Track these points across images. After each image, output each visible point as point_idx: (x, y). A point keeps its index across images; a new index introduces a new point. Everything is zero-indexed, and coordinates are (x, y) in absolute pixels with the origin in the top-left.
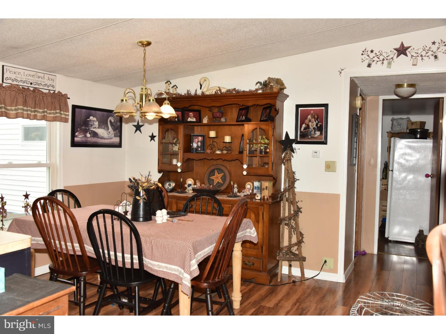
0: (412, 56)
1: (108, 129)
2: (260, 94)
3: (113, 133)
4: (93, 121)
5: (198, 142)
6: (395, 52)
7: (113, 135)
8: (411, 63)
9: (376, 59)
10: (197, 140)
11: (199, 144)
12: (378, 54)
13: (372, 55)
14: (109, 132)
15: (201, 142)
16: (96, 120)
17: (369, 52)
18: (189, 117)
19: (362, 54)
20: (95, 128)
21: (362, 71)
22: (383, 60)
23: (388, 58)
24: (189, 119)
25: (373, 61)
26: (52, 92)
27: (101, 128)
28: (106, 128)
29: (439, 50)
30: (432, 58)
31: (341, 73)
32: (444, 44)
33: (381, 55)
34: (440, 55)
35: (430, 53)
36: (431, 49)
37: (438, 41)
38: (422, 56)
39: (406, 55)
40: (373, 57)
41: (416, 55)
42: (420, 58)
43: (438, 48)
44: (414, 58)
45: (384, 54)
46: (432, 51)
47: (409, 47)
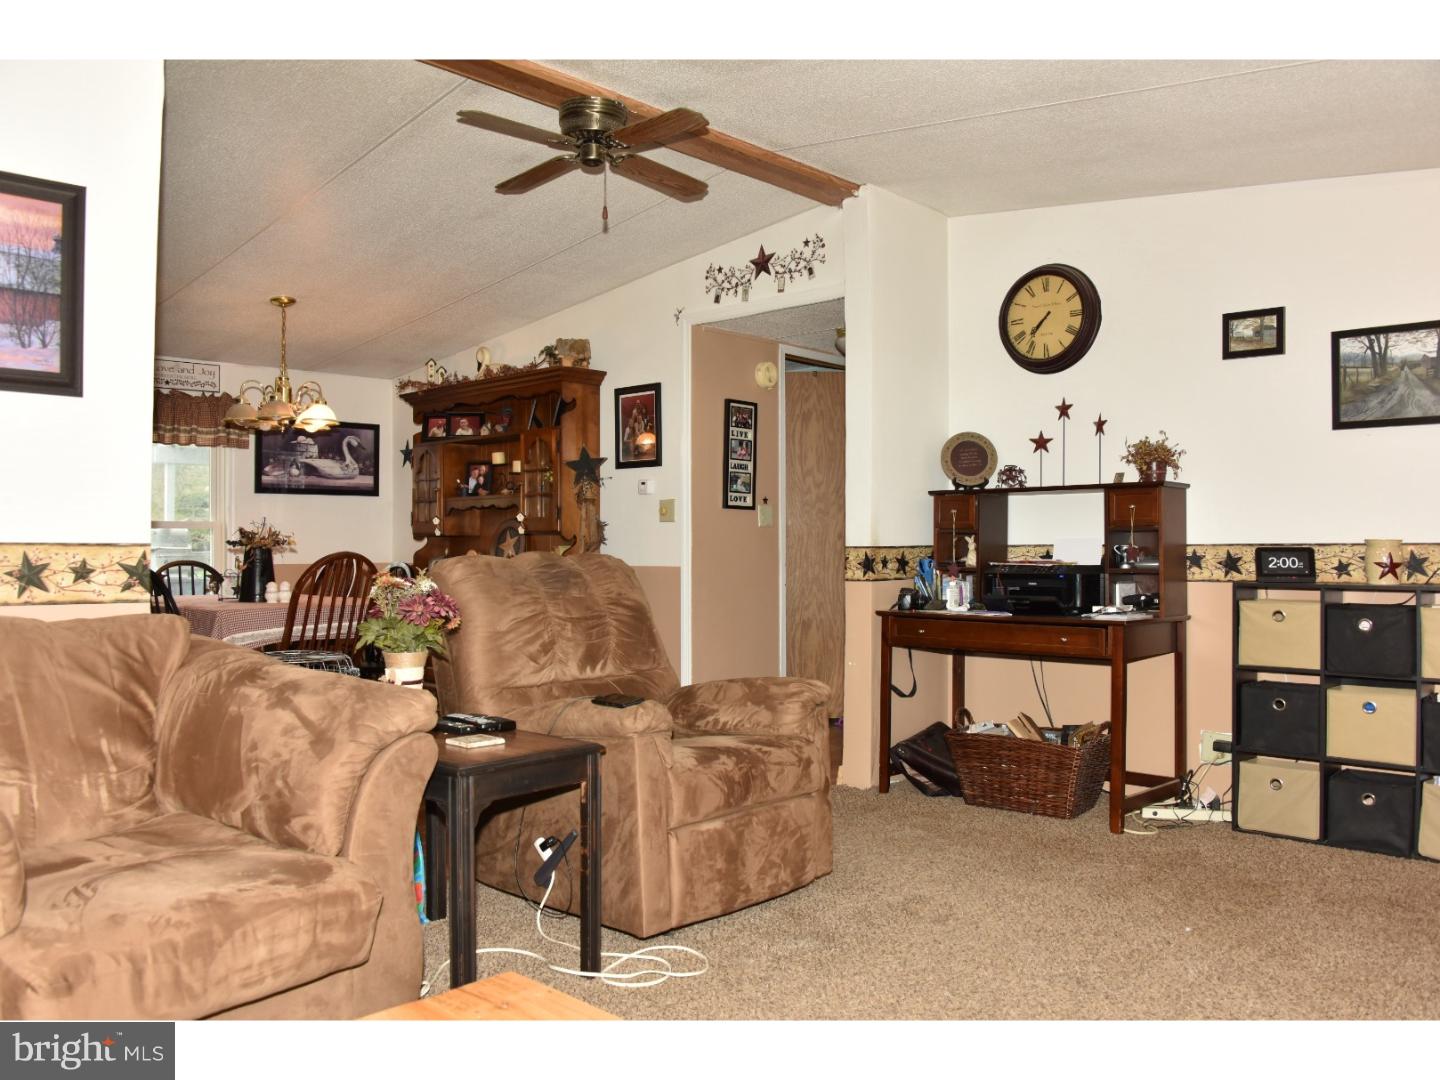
0: (777, 273)
1: (343, 458)
2: (545, 371)
3: (356, 466)
4: (307, 444)
5: (480, 475)
6: (753, 266)
7: (357, 471)
8: (776, 287)
9: (726, 285)
10: (477, 472)
11: (482, 479)
12: (729, 274)
13: (720, 277)
14: (347, 466)
15: (485, 476)
16: (312, 443)
17: (716, 272)
18: (459, 427)
19: (707, 278)
20: (311, 457)
21: (708, 312)
22: (737, 285)
23: (744, 281)
24: (459, 432)
25: (723, 289)
26: (207, 394)
27: (326, 458)
28: (338, 458)
29: (815, 256)
30: (805, 273)
31: (678, 318)
32: (821, 244)
33: (733, 275)
34: (816, 265)
35: (803, 264)
36: (804, 256)
37: (812, 238)
38: (790, 271)
39: (768, 272)
40: (722, 282)
41: (781, 270)
42: (787, 276)
43: (814, 252)
44: (779, 276)
45: (738, 274)
46: (805, 260)
47: (772, 255)
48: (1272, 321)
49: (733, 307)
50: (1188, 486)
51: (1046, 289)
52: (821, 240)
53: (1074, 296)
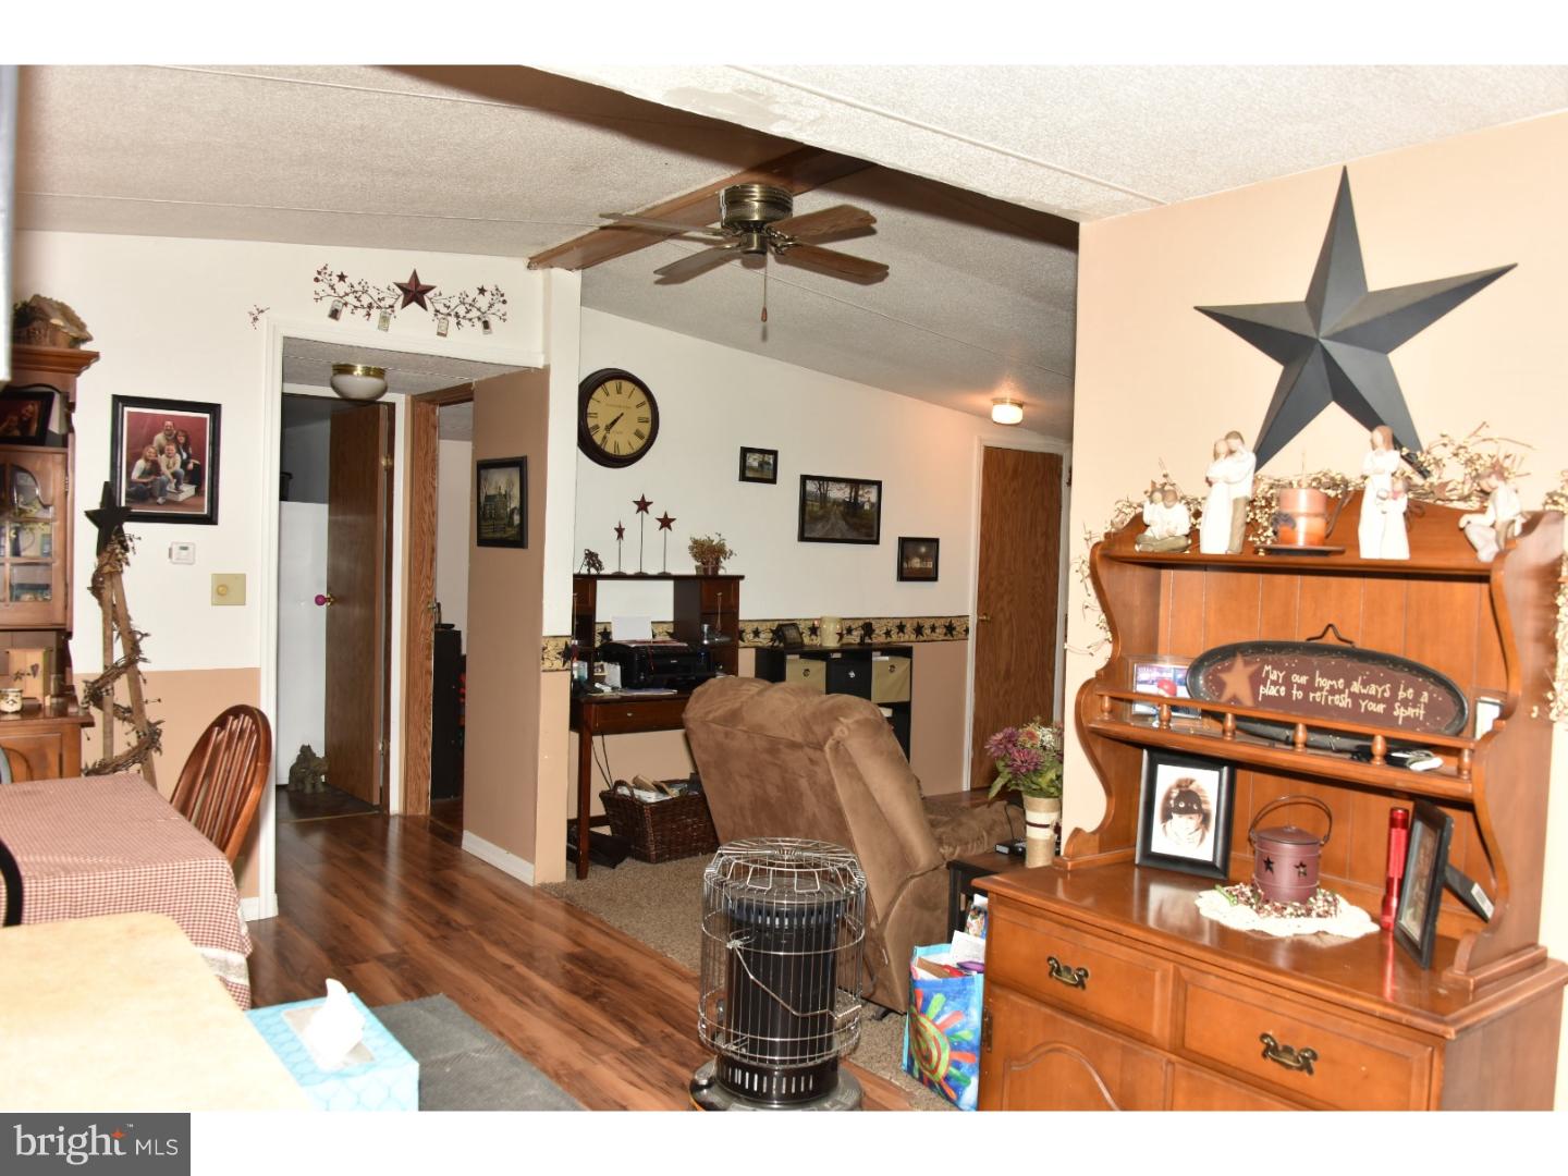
0: (437, 311)
6: (399, 292)
8: (434, 327)
9: (351, 299)
12: (358, 287)
13: (341, 288)
17: (335, 279)
19: (317, 280)
21: (316, 327)
22: (370, 306)
23: (382, 304)
25: (346, 304)
29: (492, 310)
30: (479, 325)
31: (255, 319)
32: (502, 299)
33: (365, 292)
34: (494, 321)
35: (474, 313)
36: (477, 305)
37: (489, 288)
38: (457, 316)
39: (423, 305)
40: (343, 297)
41: (445, 310)
42: (453, 320)
43: (491, 306)
44: (440, 316)
45: (372, 292)
46: (479, 310)
47: (431, 288)
48: (770, 459)
49: (355, 331)
50: (742, 577)
51: (619, 392)
52: (502, 295)
53: (643, 404)
